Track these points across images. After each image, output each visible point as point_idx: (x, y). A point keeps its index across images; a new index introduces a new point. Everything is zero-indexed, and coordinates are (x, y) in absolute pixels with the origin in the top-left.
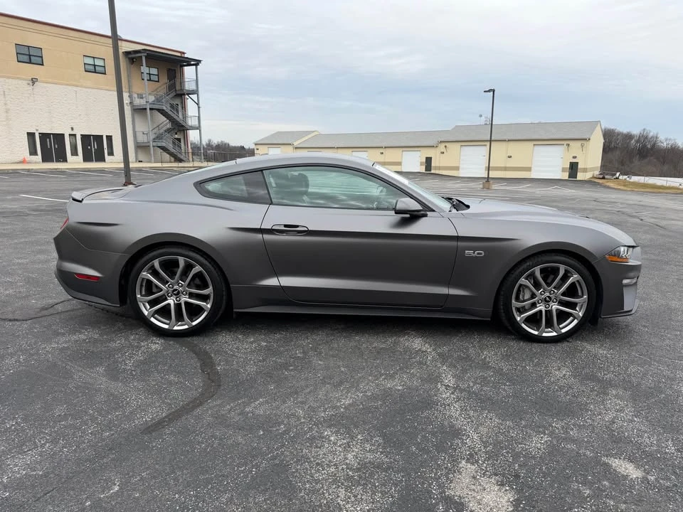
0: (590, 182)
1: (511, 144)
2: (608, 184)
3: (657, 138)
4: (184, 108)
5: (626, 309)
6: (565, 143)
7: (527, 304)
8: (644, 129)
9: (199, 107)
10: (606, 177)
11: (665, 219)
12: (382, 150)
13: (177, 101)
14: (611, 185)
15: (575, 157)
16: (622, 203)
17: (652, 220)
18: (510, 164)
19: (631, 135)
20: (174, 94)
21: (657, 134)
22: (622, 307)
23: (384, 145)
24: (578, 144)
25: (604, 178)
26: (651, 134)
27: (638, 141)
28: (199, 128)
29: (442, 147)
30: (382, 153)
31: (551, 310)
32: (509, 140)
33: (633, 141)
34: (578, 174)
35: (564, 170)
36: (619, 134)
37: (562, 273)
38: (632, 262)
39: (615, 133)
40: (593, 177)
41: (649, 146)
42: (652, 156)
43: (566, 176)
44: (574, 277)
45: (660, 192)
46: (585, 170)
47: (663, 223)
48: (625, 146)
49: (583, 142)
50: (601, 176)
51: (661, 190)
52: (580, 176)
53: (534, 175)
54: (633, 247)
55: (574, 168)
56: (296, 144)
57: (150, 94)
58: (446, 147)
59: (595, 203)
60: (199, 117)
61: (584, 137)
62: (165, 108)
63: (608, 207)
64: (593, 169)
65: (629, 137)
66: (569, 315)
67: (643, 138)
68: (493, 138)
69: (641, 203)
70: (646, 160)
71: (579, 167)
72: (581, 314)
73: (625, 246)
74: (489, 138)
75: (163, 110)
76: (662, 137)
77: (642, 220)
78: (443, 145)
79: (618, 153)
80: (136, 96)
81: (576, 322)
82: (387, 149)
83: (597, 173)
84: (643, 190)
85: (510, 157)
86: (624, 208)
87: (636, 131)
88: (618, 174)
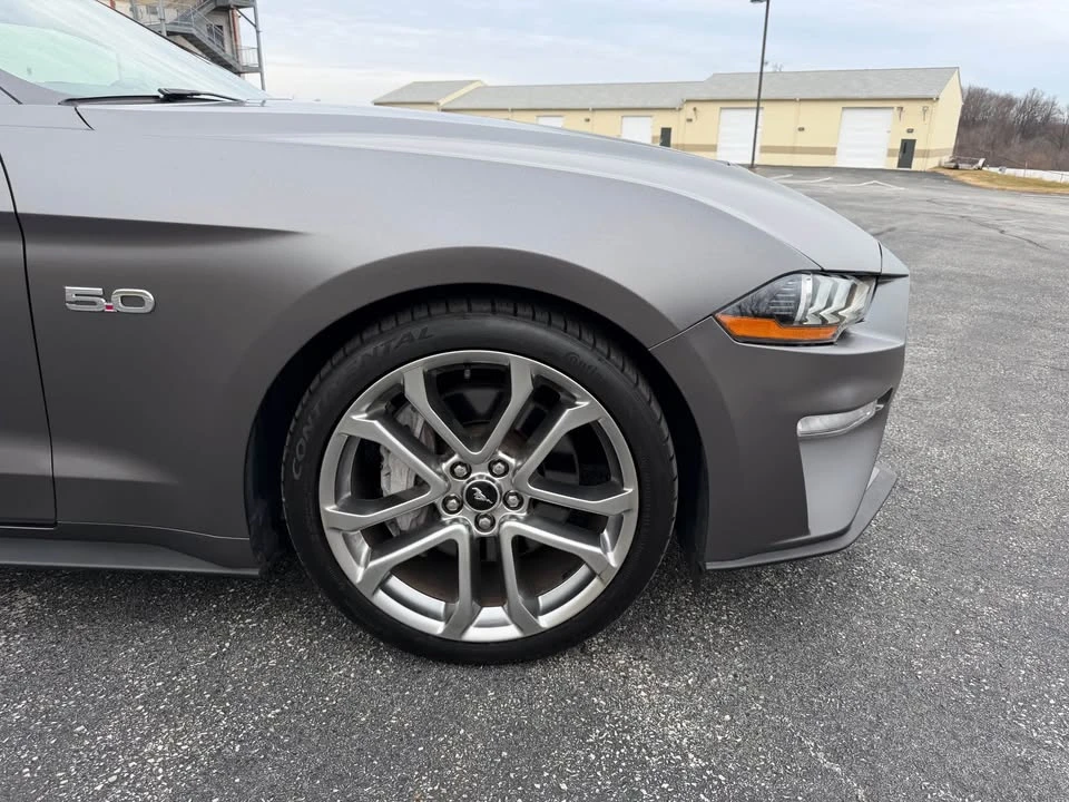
0: (932, 175)
1: (804, 106)
2: (962, 178)
3: (1053, 104)
4: (233, 32)
5: (816, 530)
6: (896, 105)
7: (406, 513)
8: (1034, 90)
9: (258, 32)
10: (961, 166)
11: (1046, 231)
12: (587, 115)
13: (221, 20)
14: (968, 179)
15: (910, 131)
16: (975, 206)
17: (1022, 233)
18: (803, 141)
19: (1011, 100)
20: (212, 6)
21: (1055, 98)
22: (802, 524)
23: (591, 105)
24: (918, 107)
25: (956, 168)
26: (1045, 98)
27: (1021, 110)
28: (259, 69)
29: (689, 109)
30: (588, 120)
31: (497, 539)
32: (801, 100)
33: (1013, 111)
34: (914, 159)
35: (890, 153)
36: (992, 97)
37: (521, 390)
38: (868, 342)
39: (985, 95)
40: (940, 166)
41: (1039, 119)
42: (1042, 134)
43: (893, 163)
44: (582, 409)
45: (1048, 193)
46: (926, 154)
47: (1043, 238)
48: (1000, 117)
49: (925, 104)
50: (953, 165)
51: (1050, 190)
52: (918, 164)
53: (841, 161)
54: (879, 278)
55: (907, 149)
56: (443, 102)
57: (169, 6)
58: (695, 109)
59: (926, 204)
60: (259, 50)
61: (930, 94)
62: (194, 32)
63: (947, 211)
64: (940, 152)
65: (1009, 102)
66: (570, 562)
67: (1031, 105)
68: (762, 97)
69: (1012, 208)
70: (1032, 143)
71: (917, 147)
72: (613, 559)
73: (843, 274)
74: (755, 96)
75: (192, 35)
76: (1061, 104)
77: (1002, 232)
78: (692, 106)
79: (987, 129)
80: (143, 8)
81: (595, 588)
82: (597, 113)
83: (946, 159)
84: (1021, 189)
85: (802, 129)
86: (976, 212)
87: (1020, 93)
88: (981, 161)
